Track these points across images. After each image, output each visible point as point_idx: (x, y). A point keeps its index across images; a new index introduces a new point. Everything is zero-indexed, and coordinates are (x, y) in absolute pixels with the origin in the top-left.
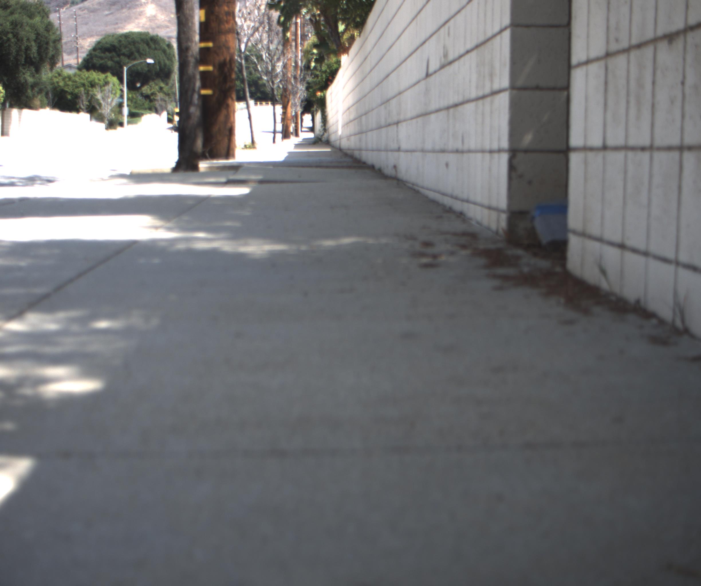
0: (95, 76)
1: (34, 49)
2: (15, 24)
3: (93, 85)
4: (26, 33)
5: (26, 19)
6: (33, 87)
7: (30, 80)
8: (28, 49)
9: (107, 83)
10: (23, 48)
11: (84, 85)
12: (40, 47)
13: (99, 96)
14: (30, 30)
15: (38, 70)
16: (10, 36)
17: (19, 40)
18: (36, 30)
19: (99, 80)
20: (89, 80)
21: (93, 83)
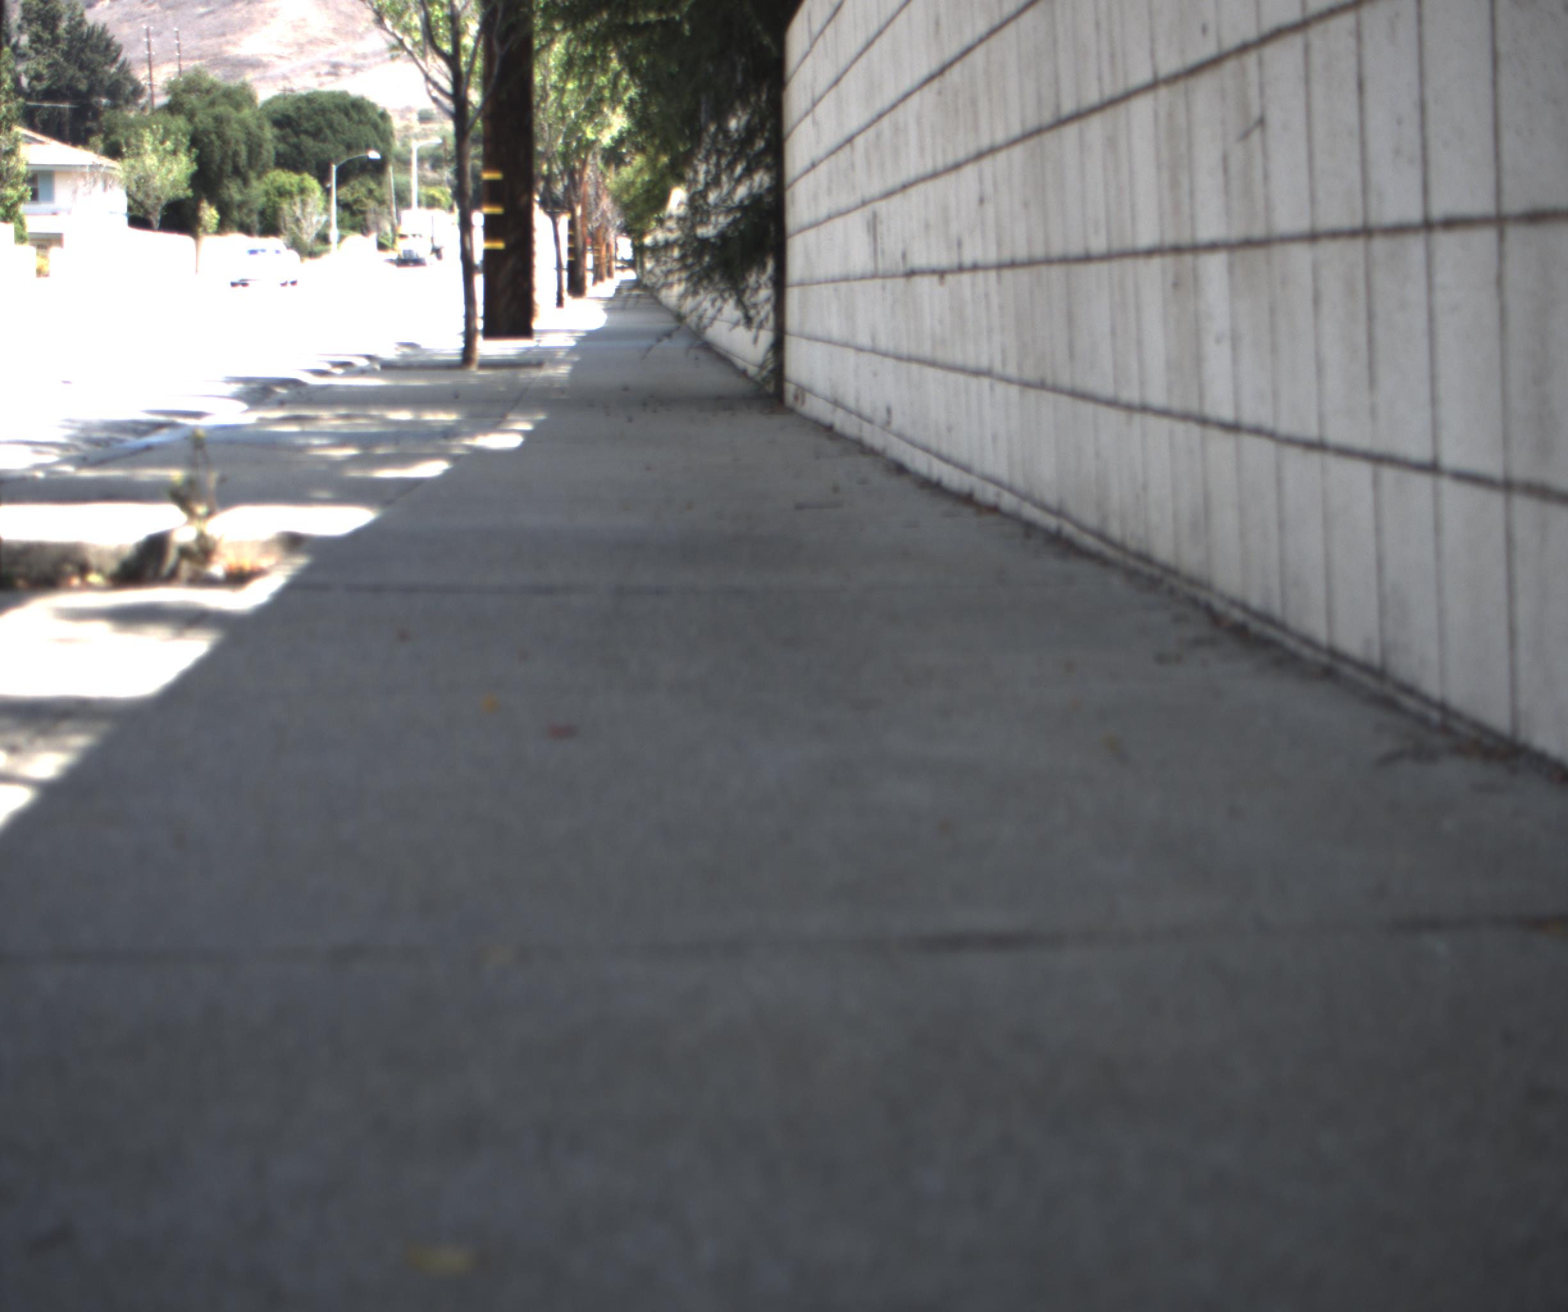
1: (244, 154)
2: (219, 120)
3: (282, 193)
4: (234, 132)
5: (234, 114)
6: (241, 206)
7: (237, 197)
8: (236, 154)
9: (303, 190)
10: (230, 153)
12: (250, 152)
13: (298, 213)
14: (239, 128)
15: (246, 182)
16: (213, 137)
17: (225, 142)
18: (247, 128)
19: (292, 185)
20: (277, 184)
21: (282, 190)
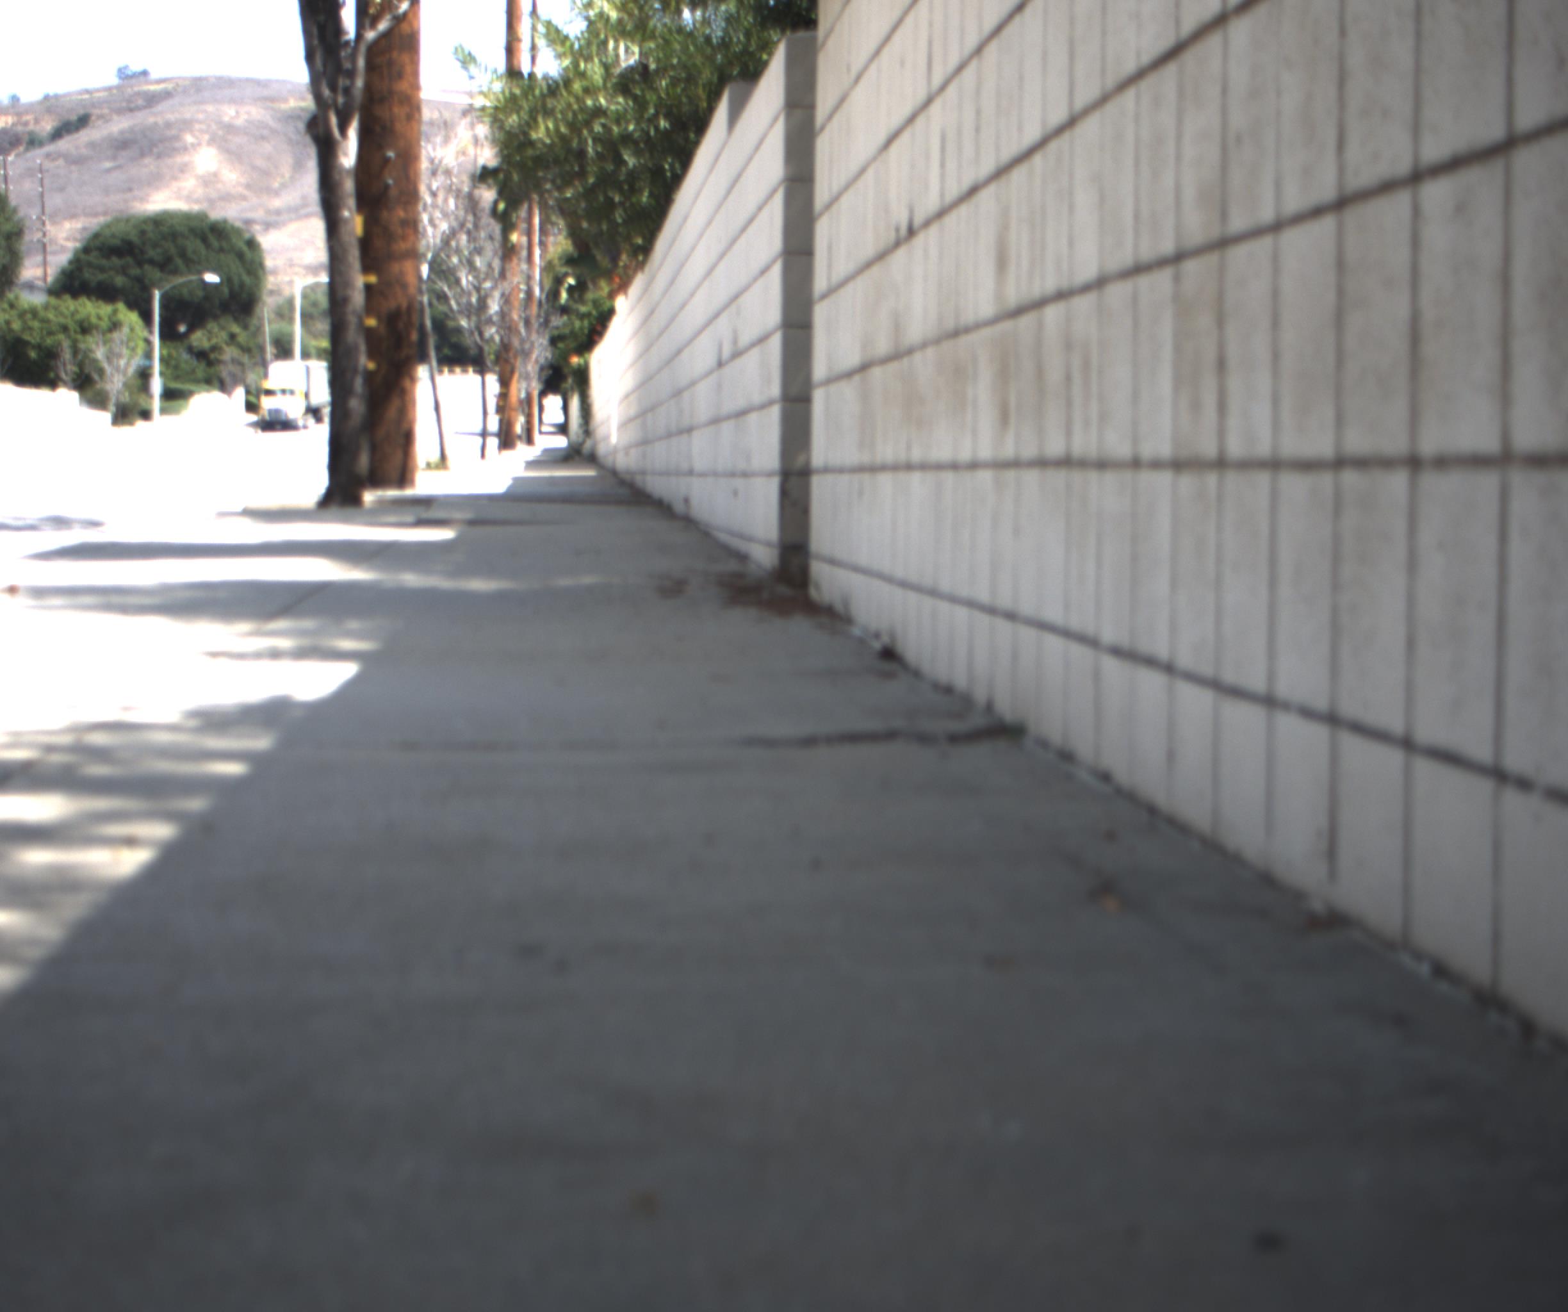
0: (90, 308)
3: (85, 328)
9: (115, 326)
11: (65, 329)
13: (100, 354)
19: (99, 318)
20: (78, 317)
21: (86, 325)
